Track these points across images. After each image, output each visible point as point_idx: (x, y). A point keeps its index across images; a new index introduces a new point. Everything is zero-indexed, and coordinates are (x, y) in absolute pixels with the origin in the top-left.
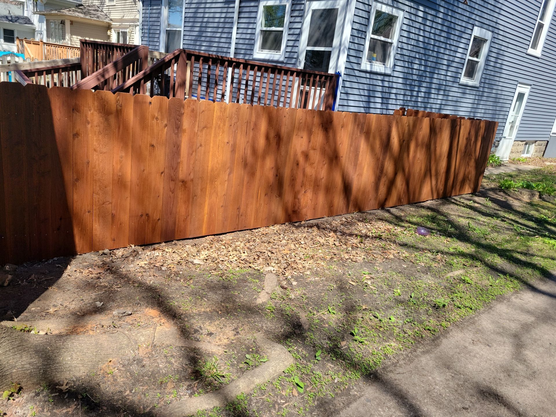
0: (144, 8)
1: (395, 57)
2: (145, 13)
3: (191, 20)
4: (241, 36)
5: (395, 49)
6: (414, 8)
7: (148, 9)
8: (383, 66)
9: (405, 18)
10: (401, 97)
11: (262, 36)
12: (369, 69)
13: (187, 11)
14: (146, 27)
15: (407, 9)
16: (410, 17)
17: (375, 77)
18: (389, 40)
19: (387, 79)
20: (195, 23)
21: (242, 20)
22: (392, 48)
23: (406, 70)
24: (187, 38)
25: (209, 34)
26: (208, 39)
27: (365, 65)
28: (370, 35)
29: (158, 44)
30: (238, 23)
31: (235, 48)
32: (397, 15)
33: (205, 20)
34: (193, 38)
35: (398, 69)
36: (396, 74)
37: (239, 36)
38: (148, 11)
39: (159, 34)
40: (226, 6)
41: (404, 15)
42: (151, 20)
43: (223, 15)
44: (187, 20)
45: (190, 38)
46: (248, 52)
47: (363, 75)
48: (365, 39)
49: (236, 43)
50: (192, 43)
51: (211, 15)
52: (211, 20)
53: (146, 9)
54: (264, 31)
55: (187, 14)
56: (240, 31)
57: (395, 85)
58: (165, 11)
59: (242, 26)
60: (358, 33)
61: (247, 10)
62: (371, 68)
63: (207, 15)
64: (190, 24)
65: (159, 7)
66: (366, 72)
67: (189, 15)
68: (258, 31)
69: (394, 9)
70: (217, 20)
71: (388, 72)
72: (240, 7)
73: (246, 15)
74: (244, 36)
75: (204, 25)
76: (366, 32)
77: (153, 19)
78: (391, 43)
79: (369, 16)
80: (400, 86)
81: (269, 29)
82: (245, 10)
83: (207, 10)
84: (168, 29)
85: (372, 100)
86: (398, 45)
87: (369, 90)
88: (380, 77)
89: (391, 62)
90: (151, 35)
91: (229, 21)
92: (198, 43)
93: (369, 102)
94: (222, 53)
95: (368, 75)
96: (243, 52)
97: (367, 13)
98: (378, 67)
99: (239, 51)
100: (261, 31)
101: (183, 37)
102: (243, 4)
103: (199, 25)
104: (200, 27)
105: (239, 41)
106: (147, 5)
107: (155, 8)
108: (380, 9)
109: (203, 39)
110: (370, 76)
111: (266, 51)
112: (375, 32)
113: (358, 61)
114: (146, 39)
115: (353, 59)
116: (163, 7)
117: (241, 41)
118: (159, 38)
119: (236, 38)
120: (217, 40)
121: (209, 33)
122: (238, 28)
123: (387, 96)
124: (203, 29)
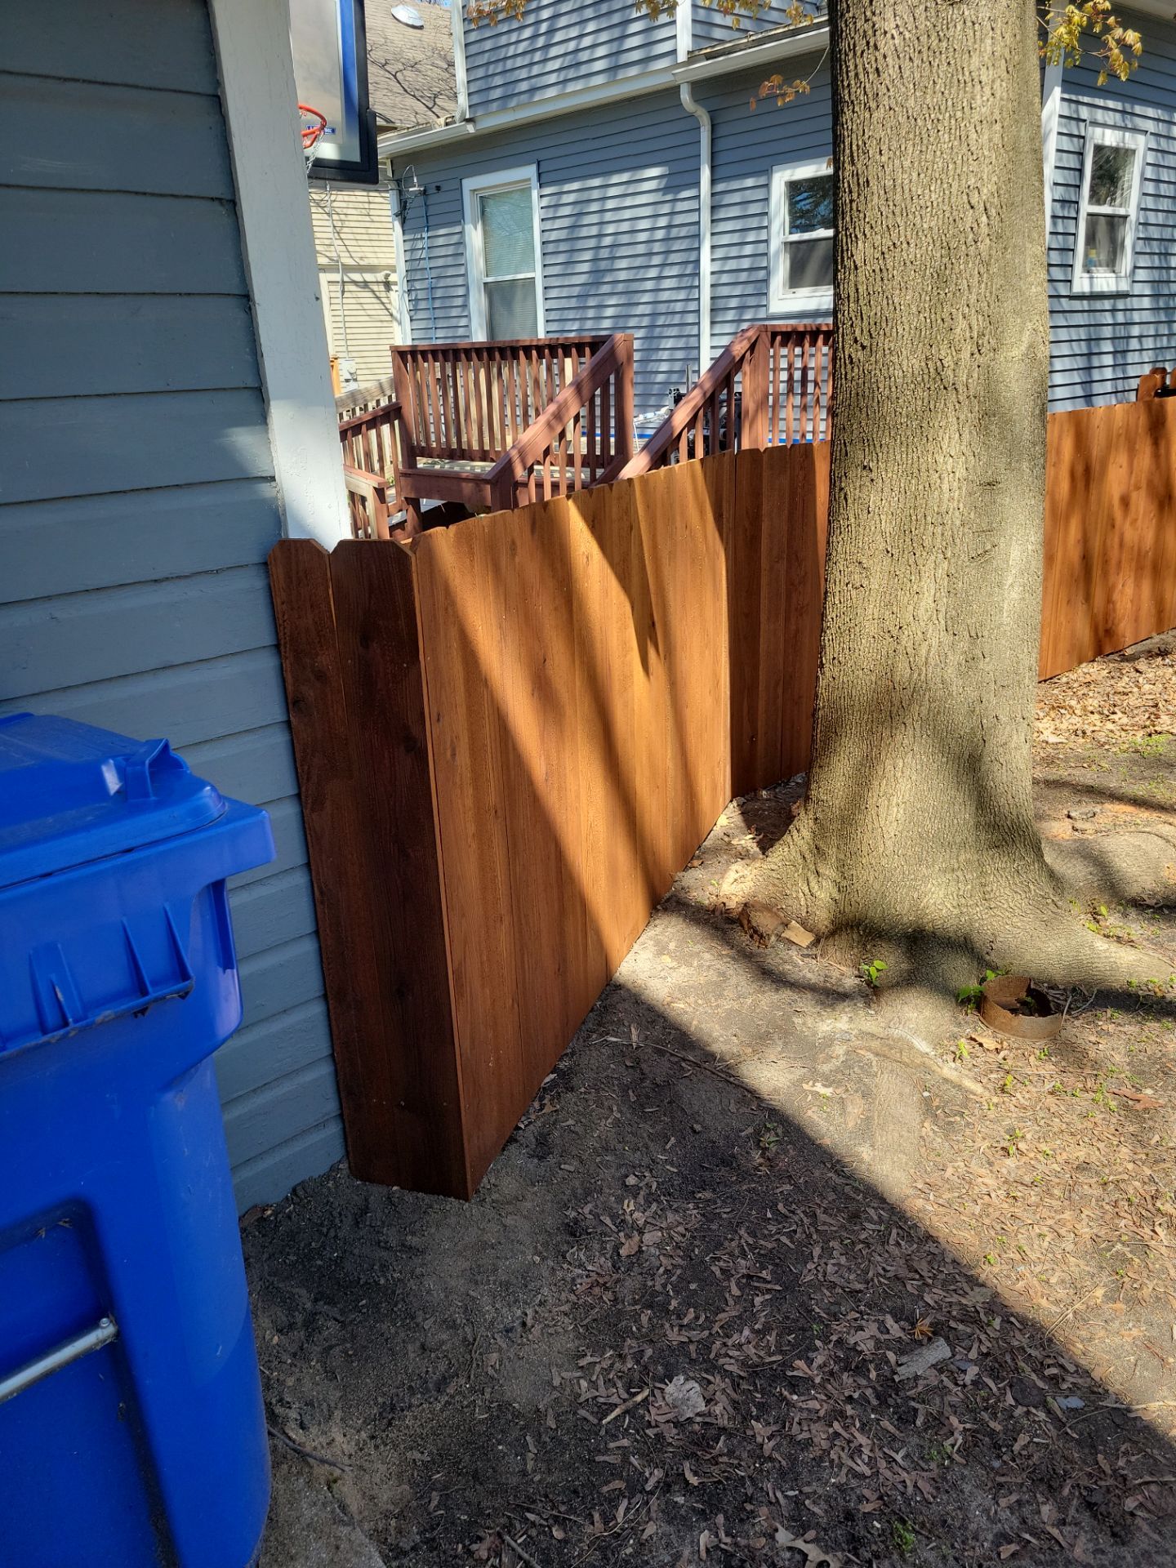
0: (407, 237)
1: (1134, 247)
2: (413, 250)
3: (563, 247)
4: (723, 265)
5: (1133, 227)
6: (1164, 121)
7: (423, 238)
8: (1113, 275)
9: (1150, 149)
10: (1149, 343)
11: (788, 256)
12: (1086, 289)
13: (548, 225)
14: (418, 285)
15: (1150, 126)
16: (1158, 143)
17: (1098, 305)
18: (1122, 211)
19: (1120, 304)
20: (576, 254)
21: (722, 227)
22: (1127, 225)
23: (1156, 275)
24: (553, 293)
25: (623, 276)
26: (620, 287)
27: (1081, 284)
28: (1086, 207)
29: (463, 322)
30: (713, 234)
31: (712, 298)
32: (1133, 147)
33: (607, 241)
34: (576, 291)
35: (1141, 275)
36: (1138, 289)
37: (717, 267)
38: (420, 245)
39: (466, 296)
40: (669, 197)
41: (1147, 143)
42: (433, 263)
43: (662, 222)
44: (551, 248)
45: (565, 292)
46: (752, 301)
47: (1077, 305)
48: (1076, 219)
49: (712, 286)
50: (573, 303)
51: (625, 227)
52: (625, 239)
53: (414, 239)
54: (792, 243)
55: (546, 234)
56: (720, 253)
57: (1136, 316)
58: (475, 236)
59: (725, 239)
60: (1063, 208)
61: (736, 198)
62: (1091, 285)
63: (610, 229)
64: (561, 259)
65: (458, 229)
66: (1081, 297)
67: (554, 236)
68: (775, 244)
69: (1127, 134)
70: (643, 237)
71: (1124, 286)
72: (713, 195)
73: (735, 212)
74: (731, 265)
75: (604, 253)
76: (1077, 203)
77: (440, 262)
78: (1125, 217)
79: (1082, 163)
80: (1147, 316)
81: (807, 236)
82: (728, 199)
83: (608, 216)
84: (490, 280)
85: (1096, 362)
86: (1138, 219)
87: (1089, 340)
88: (1107, 305)
89: (1126, 262)
90: (437, 304)
91: (682, 235)
92: (592, 302)
93: (1089, 369)
94: (670, 317)
95: (1085, 305)
96: (734, 303)
97: (1075, 156)
98: (1105, 281)
99: (721, 304)
100: (785, 243)
101: (544, 294)
102: (720, 187)
103: (588, 256)
104: (594, 260)
105: (719, 278)
106: (419, 229)
107: (442, 231)
108: (1100, 142)
109: (605, 289)
110: (1089, 305)
111: (804, 291)
112: (1095, 198)
113: (1066, 274)
114: (421, 315)
115: (1057, 274)
116: (469, 227)
117: (725, 278)
118: (465, 306)
119: (712, 273)
120: (649, 285)
121: (624, 272)
122: (713, 247)
123: (1122, 346)
124: (603, 265)
